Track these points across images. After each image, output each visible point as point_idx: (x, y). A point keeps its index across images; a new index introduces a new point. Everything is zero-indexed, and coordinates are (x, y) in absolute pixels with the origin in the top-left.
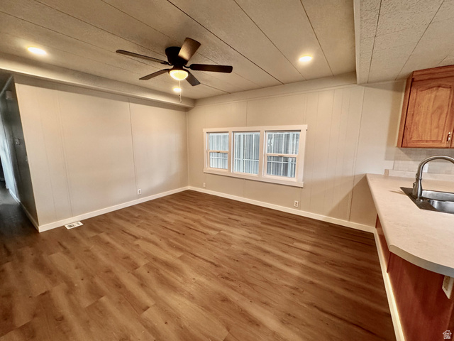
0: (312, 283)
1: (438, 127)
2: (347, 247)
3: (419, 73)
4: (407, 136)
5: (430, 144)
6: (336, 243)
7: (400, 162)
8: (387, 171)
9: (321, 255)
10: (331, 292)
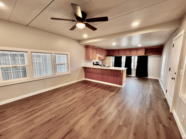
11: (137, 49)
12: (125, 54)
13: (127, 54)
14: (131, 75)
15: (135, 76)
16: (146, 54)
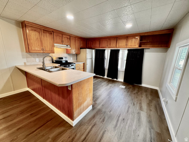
0: (18, 129)
1: (39, 45)
2: (22, 102)
3: (27, 22)
4: (30, 48)
5: (38, 51)
6: (16, 104)
7: (29, 59)
8: (25, 63)
9: (11, 115)
10: (30, 122)
11: (127, 37)
12: (109, 46)
13: (111, 46)
14: (117, 80)
15: (122, 80)
16: (142, 46)
